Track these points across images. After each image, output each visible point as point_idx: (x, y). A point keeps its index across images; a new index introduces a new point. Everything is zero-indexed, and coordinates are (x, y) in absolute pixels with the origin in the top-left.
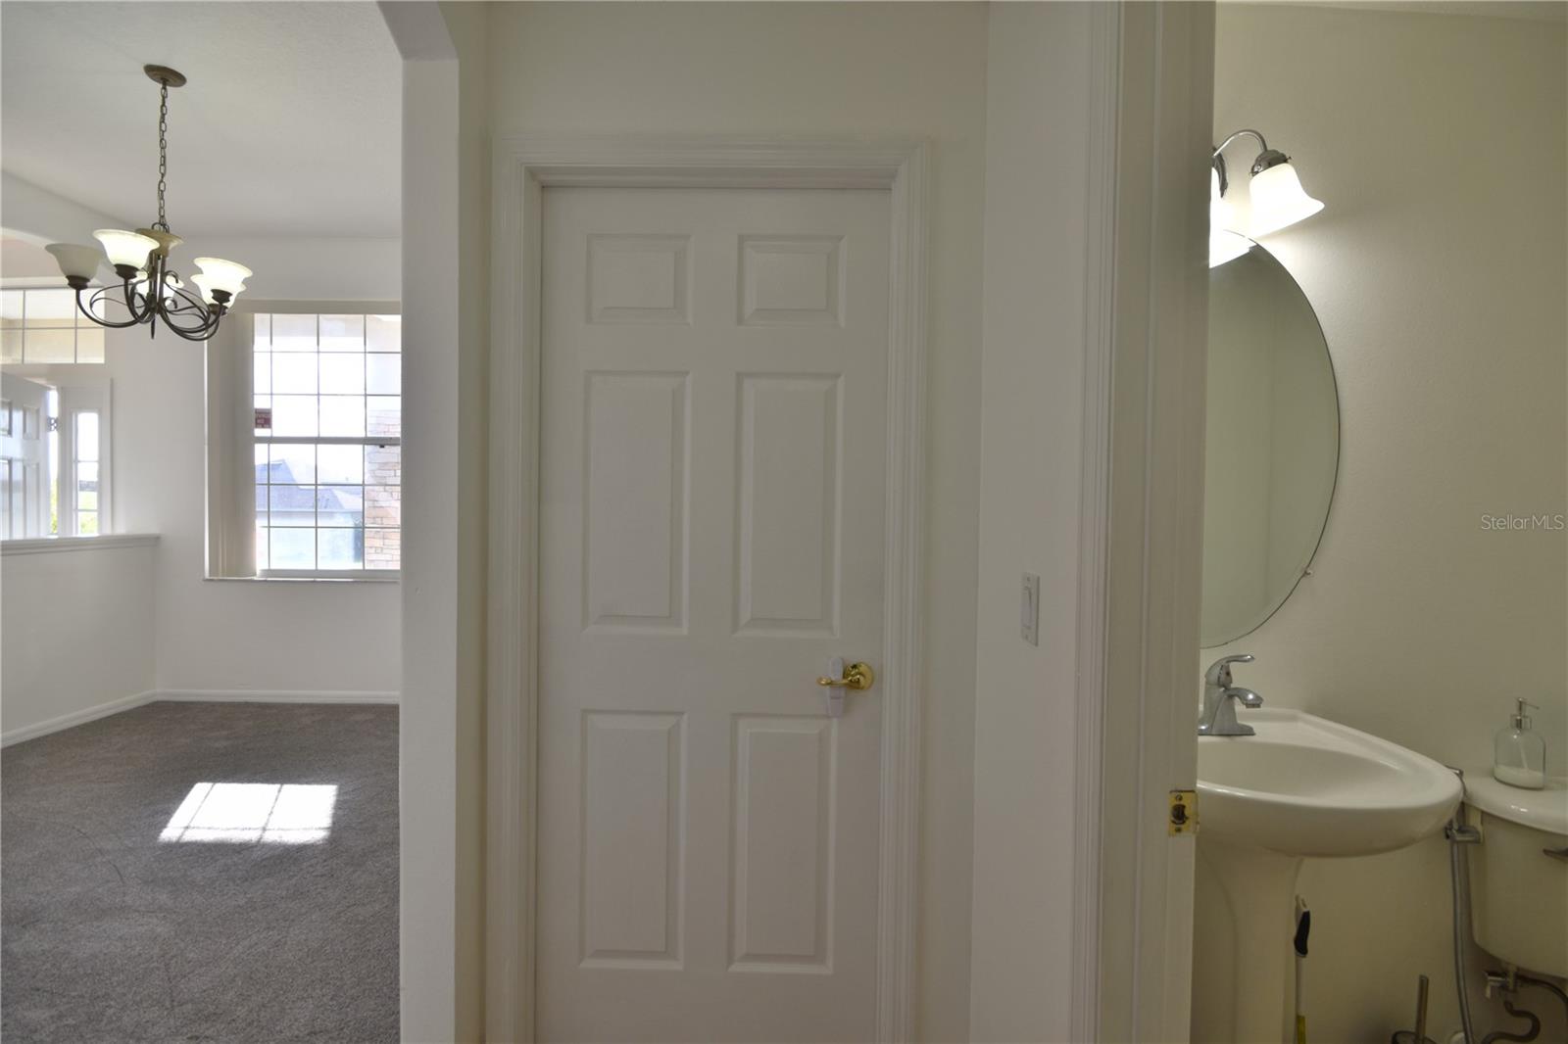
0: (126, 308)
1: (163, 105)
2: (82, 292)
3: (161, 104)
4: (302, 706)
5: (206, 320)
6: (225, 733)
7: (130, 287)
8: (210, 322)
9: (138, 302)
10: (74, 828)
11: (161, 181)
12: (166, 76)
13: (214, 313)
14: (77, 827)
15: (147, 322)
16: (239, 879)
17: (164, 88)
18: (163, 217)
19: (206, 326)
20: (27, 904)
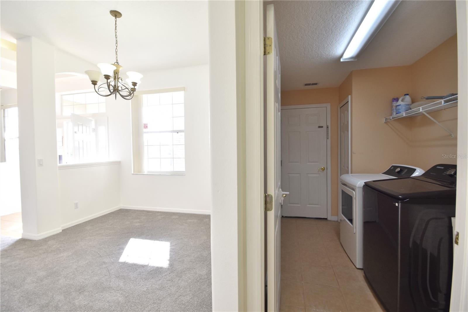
0: (108, 90)
1: (116, 24)
2: (96, 86)
3: (115, 23)
4: (158, 212)
5: (130, 93)
6: (138, 220)
7: (108, 83)
8: (131, 93)
9: (111, 88)
10: (97, 253)
11: (116, 49)
12: (116, 14)
13: (132, 91)
14: (98, 253)
15: (114, 94)
16: (144, 279)
17: (116, 18)
18: (117, 60)
19: (130, 94)
20: (82, 283)
